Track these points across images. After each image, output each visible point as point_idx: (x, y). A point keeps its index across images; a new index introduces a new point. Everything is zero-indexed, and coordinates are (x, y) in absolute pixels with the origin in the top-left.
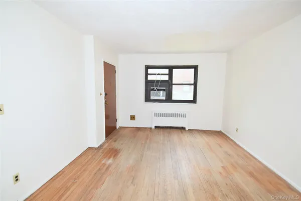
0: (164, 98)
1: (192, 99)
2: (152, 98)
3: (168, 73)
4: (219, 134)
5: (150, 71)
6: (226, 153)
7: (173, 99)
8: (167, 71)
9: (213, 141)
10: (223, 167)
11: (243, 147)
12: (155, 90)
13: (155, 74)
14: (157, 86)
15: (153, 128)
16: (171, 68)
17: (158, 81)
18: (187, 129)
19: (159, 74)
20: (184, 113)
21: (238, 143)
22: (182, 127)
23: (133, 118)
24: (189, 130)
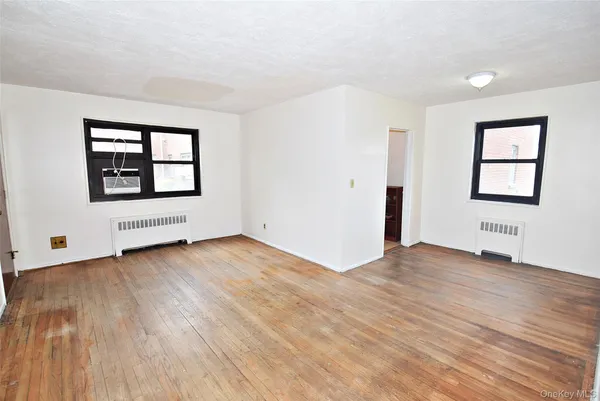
0: (137, 190)
1: (193, 188)
2: (108, 191)
3: (140, 139)
4: (240, 238)
5: (95, 132)
6: (259, 257)
7: (156, 190)
8: (137, 135)
9: (237, 249)
10: (263, 272)
11: (274, 245)
12: (116, 175)
13: (111, 140)
14: (119, 166)
15: (119, 254)
16: (146, 131)
17: (120, 155)
18: (189, 242)
19: (119, 141)
20: (183, 215)
21: (268, 243)
22: (180, 242)
23: (59, 243)
24: (194, 243)
